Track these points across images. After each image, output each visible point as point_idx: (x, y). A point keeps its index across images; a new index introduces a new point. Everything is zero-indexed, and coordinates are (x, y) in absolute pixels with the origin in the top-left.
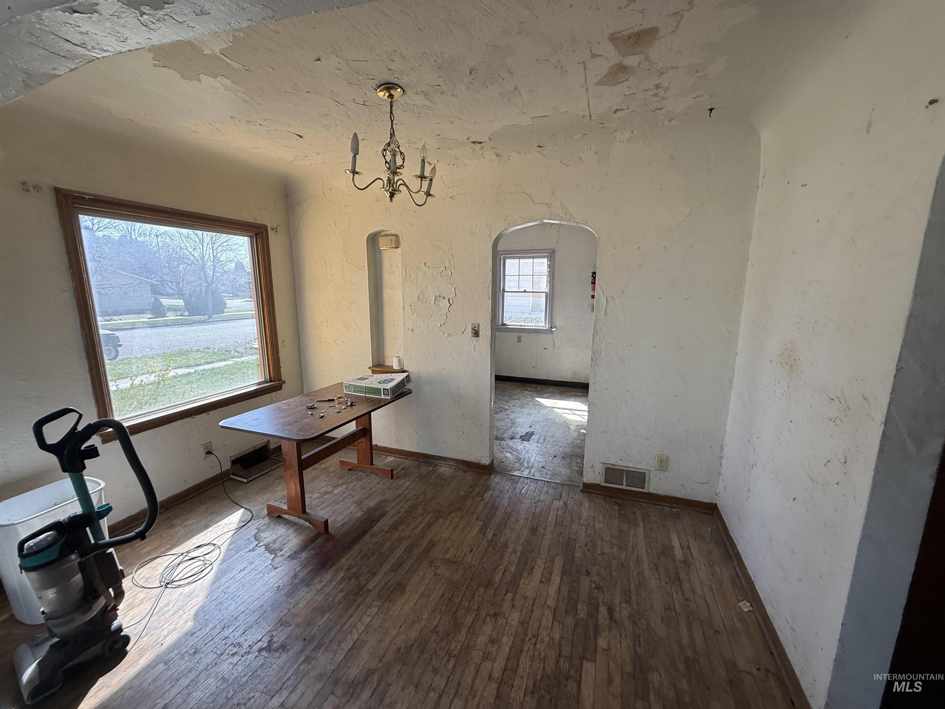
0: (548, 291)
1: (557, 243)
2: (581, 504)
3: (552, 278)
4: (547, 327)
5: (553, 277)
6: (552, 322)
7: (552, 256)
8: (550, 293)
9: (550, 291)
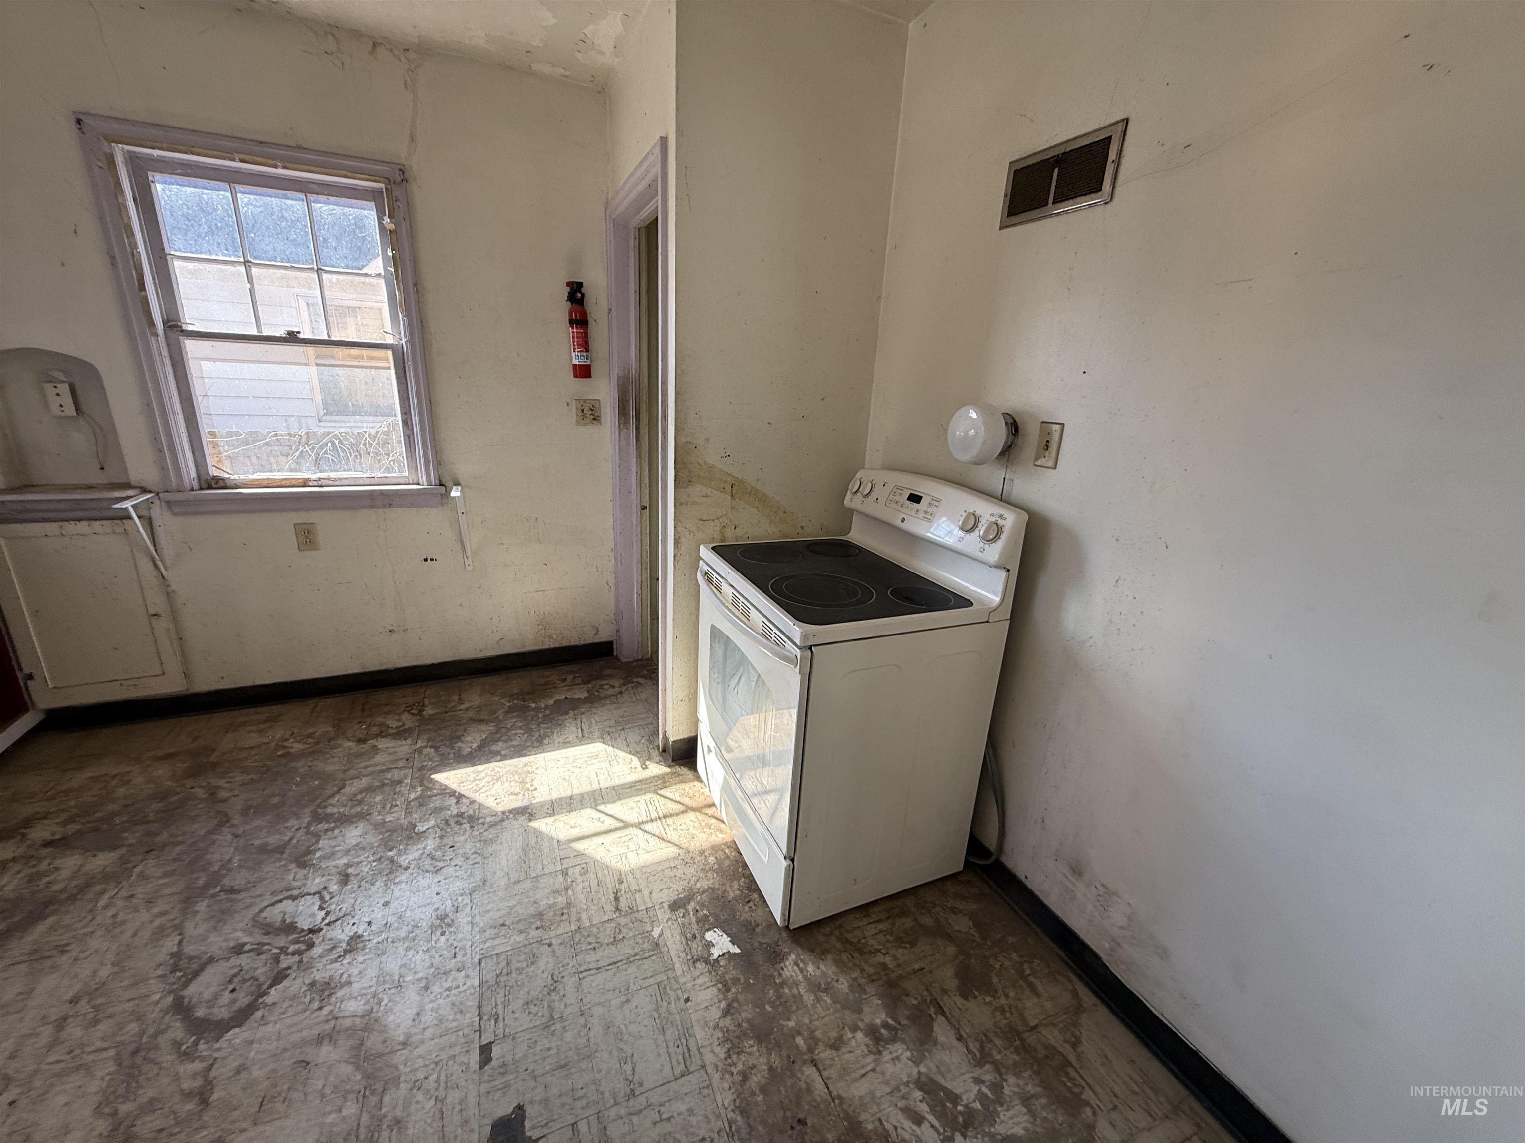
0: (403, 342)
1: (412, 138)
3: (411, 289)
4: (423, 481)
5: (415, 285)
6: (439, 464)
7: (398, 192)
8: (413, 349)
9: (411, 341)
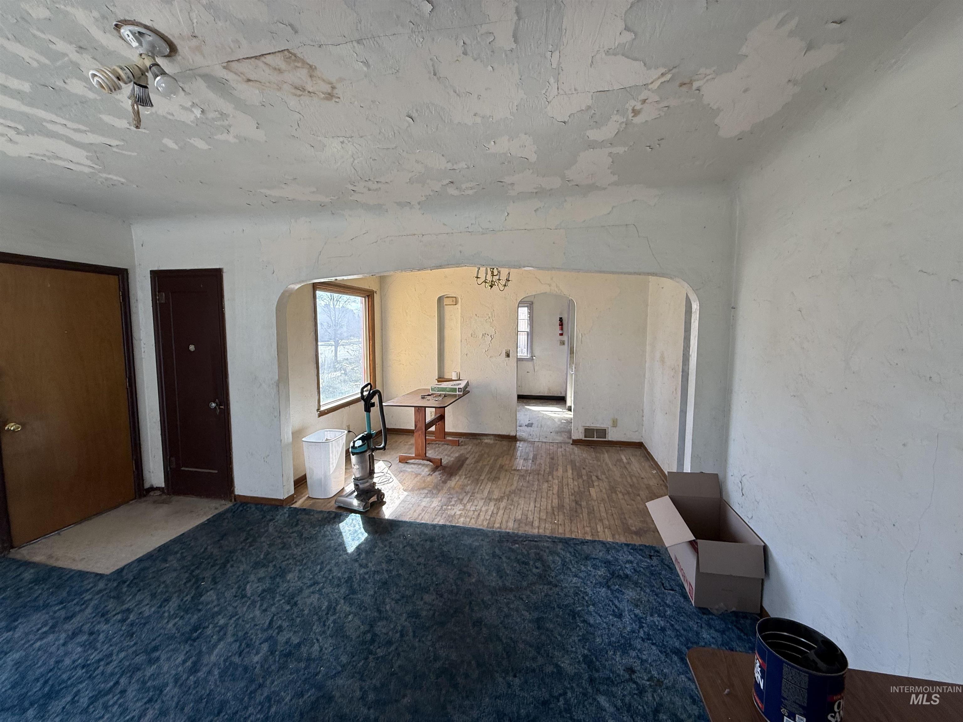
2: (573, 449)
4: (529, 356)
5: (532, 321)
6: (532, 353)
7: (531, 306)
8: (530, 332)
